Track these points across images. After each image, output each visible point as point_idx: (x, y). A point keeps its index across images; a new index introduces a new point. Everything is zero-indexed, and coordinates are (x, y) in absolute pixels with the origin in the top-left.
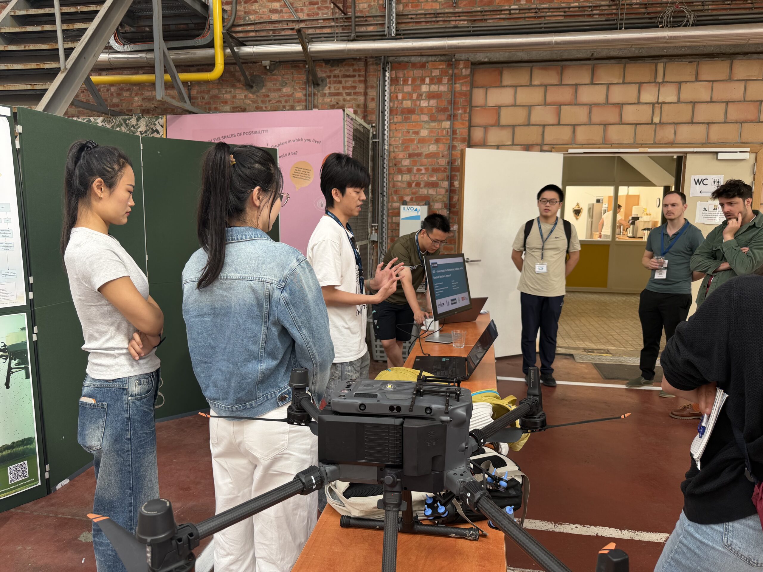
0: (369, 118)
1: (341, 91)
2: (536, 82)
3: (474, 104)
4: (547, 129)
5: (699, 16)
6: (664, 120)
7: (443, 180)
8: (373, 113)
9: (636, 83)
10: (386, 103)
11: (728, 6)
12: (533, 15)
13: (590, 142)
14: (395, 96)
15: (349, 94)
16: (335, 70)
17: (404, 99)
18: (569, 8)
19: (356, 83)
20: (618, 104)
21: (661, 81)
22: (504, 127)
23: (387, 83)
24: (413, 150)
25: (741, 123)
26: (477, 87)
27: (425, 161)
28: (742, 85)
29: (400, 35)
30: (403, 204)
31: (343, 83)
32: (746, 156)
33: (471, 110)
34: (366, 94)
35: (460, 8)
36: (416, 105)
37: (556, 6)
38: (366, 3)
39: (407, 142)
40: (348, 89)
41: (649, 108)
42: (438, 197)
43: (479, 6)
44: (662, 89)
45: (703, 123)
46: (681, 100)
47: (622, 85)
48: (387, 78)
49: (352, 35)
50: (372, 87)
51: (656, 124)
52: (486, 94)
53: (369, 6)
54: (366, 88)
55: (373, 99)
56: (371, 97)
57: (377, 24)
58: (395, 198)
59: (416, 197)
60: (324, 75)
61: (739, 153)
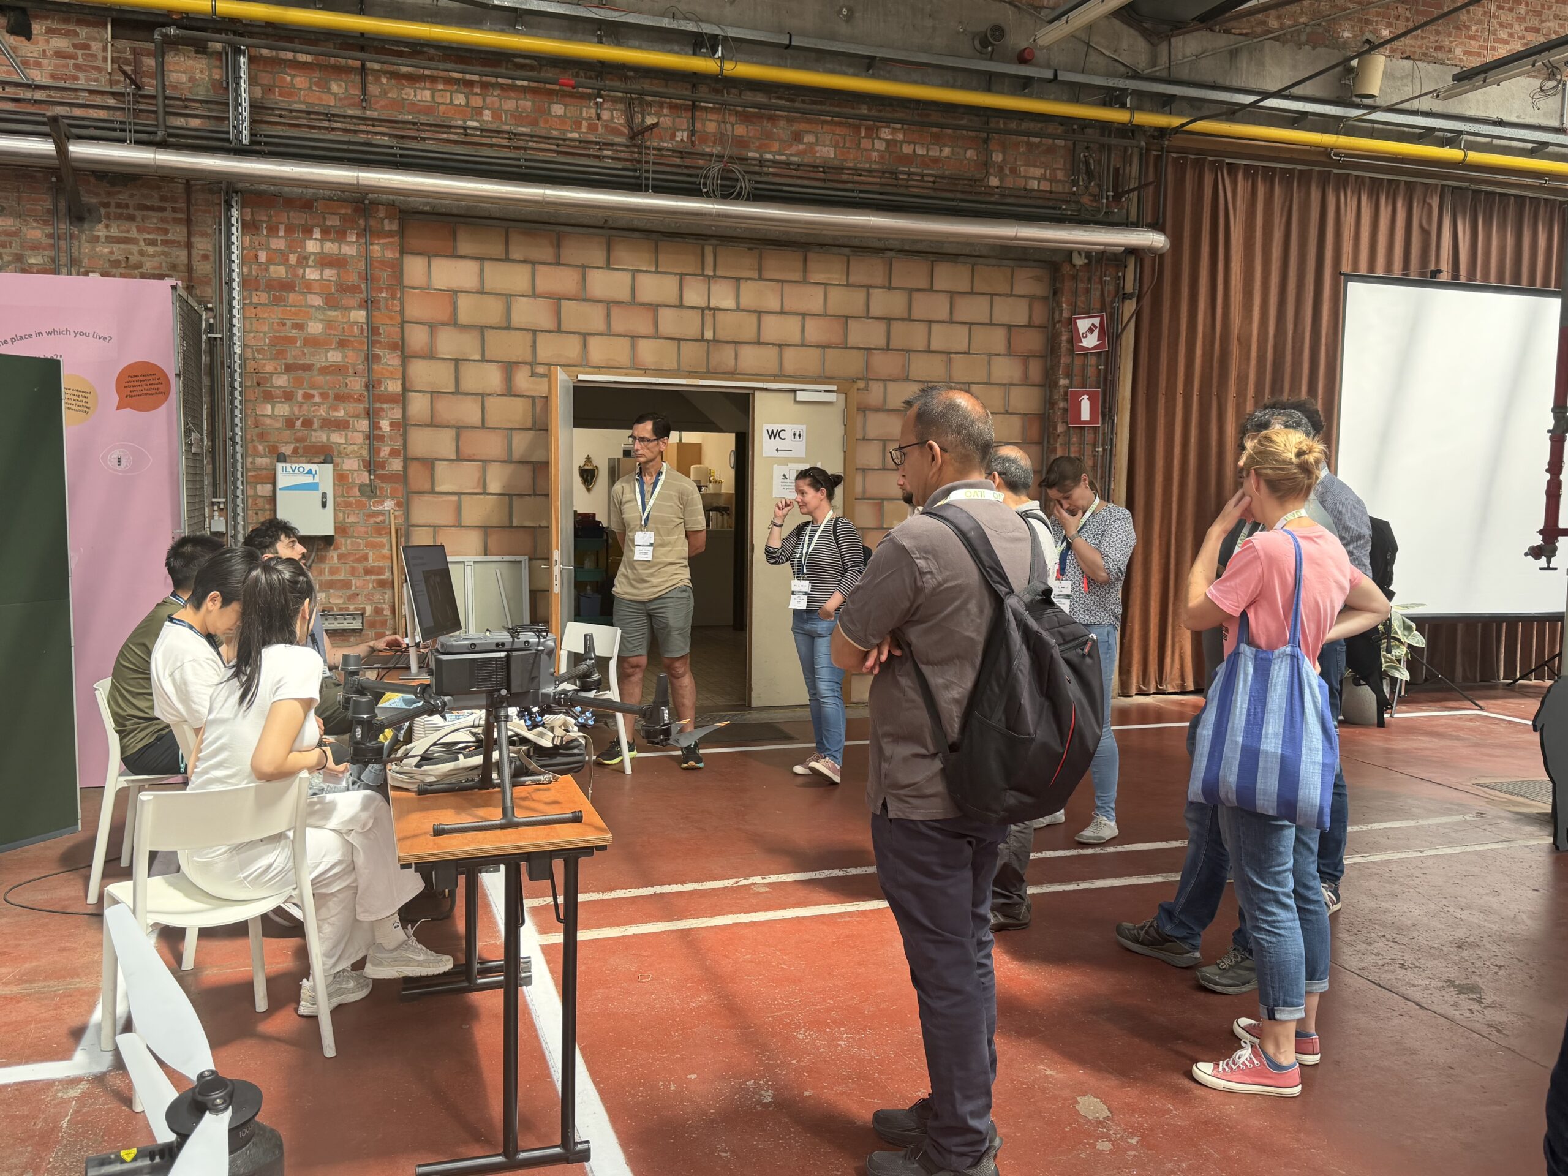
0: (198, 292)
1: (134, 234)
2: (516, 255)
3: (407, 281)
4: (541, 338)
5: (757, 182)
6: (721, 335)
7: (357, 416)
8: (207, 283)
9: (676, 274)
10: (234, 267)
11: (794, 173)
12: (504, 142)
13: (612, 364)
14: (252, 254)
15: (153, 243)
16: (119, 192)
17: (270, 261)
18: (565, 140)
19: (168, 222)
20: (651, 305)
21: (711, 273)
22: (465, 327)
23: (234, 230)
24: (295, 357)
25: (824, 347)
26: (412, 253)
27: (320, 379)
28: (820, 291)
29: (259, 143)
30: (279, 461)
31: (139, 219)
32: (832, 397)
33: (402, 293)
34: (189, 246)
35: (375, 110)
36: (296, 275)
37: (543, 133)
38: (184, 72)
39: (280, 345)
40: (149, 233)
41: (696, 316)
42: (350, 448)
43: (410, 113)
44: (714, 288)
45: (773, 344)
46: (742, 307)
47: (655, 275)
48: (233, 221)
49: (159, 133)
50: (204, 234)
51: (708, 341)
52: (429, 266)
53: (191, 79)
54: (190, 235)
55: (205, 257)
56: (201, 252)
57: (209, 117)
58: (261, 448)
59: (305, 448)
60: (94, 200)
61: (823, 393)
